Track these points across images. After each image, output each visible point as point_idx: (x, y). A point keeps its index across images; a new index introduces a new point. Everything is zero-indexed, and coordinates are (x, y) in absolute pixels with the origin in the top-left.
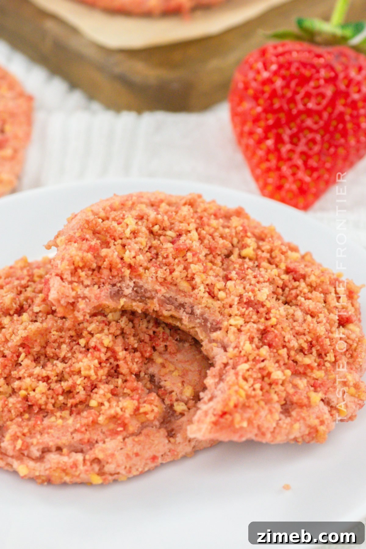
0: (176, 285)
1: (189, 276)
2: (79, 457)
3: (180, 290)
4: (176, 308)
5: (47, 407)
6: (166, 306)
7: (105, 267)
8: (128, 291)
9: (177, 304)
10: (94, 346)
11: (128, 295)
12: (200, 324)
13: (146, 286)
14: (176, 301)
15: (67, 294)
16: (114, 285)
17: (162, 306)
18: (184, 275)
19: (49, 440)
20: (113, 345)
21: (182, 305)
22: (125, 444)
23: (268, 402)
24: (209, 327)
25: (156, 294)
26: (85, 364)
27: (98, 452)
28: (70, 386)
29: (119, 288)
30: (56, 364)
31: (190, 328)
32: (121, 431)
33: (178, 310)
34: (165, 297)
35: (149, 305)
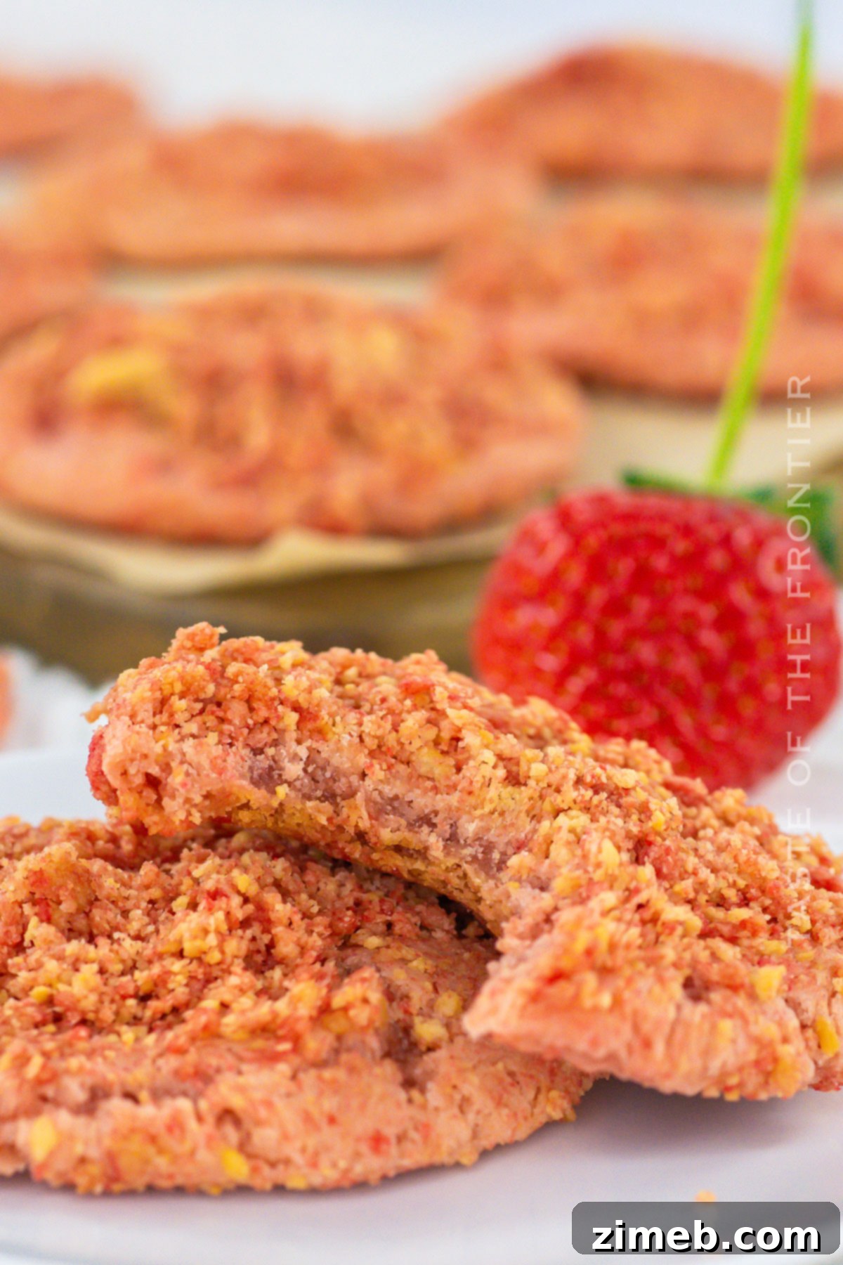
0: (408, 763)
1: (446, 735)
2: (184, 1104)
3: (420, 776)
4: (410, 826)
5: (101, 1016)
6: (386, 820)
7: (237, 694)
8: (293, 770)
9: (413, 815)
10: (213, 889)
11: (295, 780)
12: (475, 858)
13: (336, 760)
14: (409, 806)
15: (145, 751)
16: (258, 751)
17: (377, 819)
18: (431, 733)
19: (106, 1070)
20: (258, 893)
21: (427, 820)
22: (300, 1086)
23: (653, 962)
24: (496, 861)
25: (361, 782)
26: (193, 925)
27: (226, 1091)
28: (155, 977)
29: (272, 763)
30: (119, 939)
31: (447, 870)
32: (284, 1053)
33: (416, 829)
34: (380, 793)
35: (345, 812)
